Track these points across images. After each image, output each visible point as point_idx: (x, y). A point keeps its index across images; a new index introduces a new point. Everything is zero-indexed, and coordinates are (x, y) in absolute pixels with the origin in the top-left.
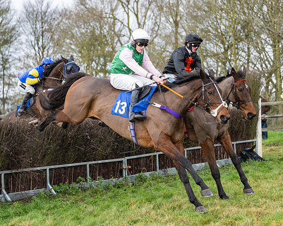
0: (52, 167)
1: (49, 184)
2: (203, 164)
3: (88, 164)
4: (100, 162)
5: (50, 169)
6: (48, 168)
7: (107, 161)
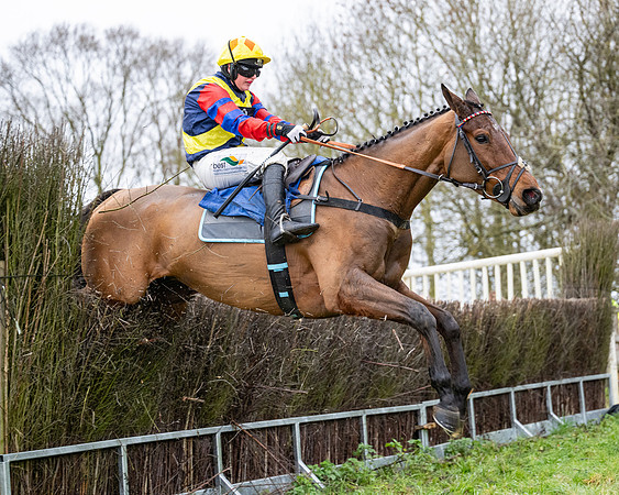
0: (305, 419)
1: (300, 462)
2: (538, 424)
3: (364, 414)
4: (384, 410)
5: (301, 424)
6: (296, 421)
7: (395, 409)
